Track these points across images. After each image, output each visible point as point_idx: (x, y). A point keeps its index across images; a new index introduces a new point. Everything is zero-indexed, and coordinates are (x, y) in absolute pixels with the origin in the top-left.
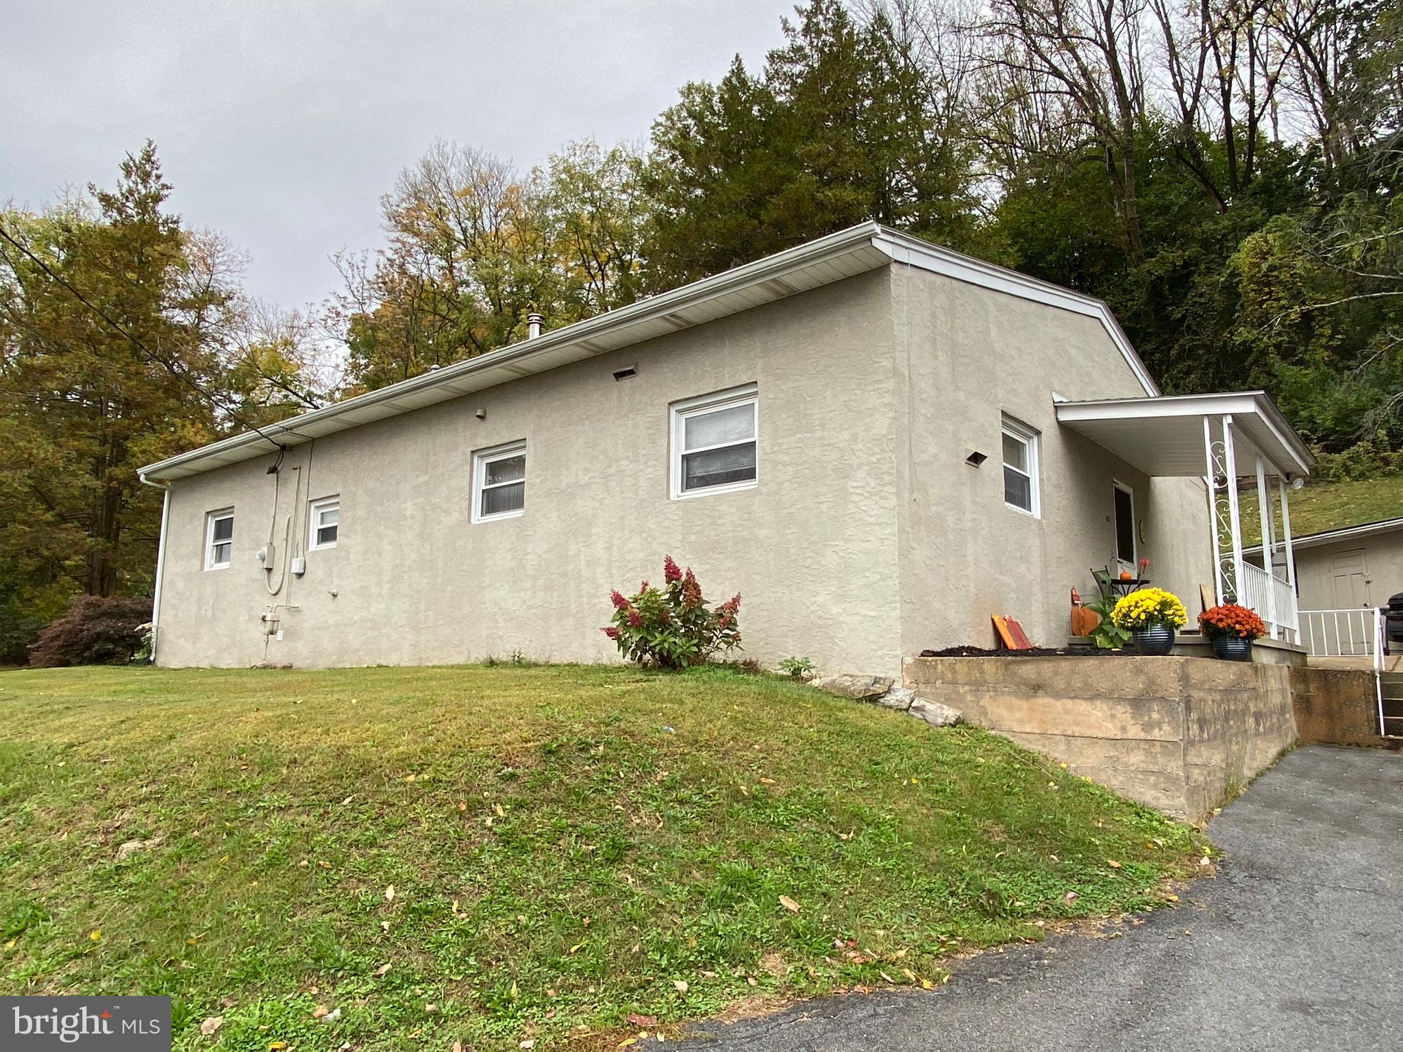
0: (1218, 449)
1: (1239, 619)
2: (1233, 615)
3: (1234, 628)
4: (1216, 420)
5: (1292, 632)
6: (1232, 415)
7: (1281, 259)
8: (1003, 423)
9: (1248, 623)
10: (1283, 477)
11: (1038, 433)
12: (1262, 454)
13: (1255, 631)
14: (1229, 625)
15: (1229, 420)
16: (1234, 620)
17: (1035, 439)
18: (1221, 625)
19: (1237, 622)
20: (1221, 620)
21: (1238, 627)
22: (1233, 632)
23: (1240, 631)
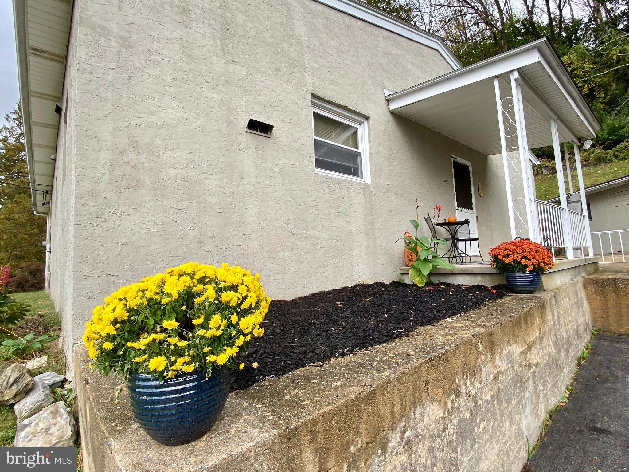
0: (508, 105)
1: (525, 254)
2: (519, 250)
3: (520, 262)
4: (504, 78)
5: (586, 248)
6: (517, 69)
7: (577, 65)
8: (313, 103)
9: (535, 258)
10: (576, 141)
11: (367, 118)
12: (555, 118)
13: (542, 265)
14: (515, 261)
15: (516, 75)
16: (520, 256)
17: (366, 123)
18: (507, 261)
19: (524, 257)
20: (508, 255)
21: (523, 262)
22: (520, 267)
23: (526, 266)
